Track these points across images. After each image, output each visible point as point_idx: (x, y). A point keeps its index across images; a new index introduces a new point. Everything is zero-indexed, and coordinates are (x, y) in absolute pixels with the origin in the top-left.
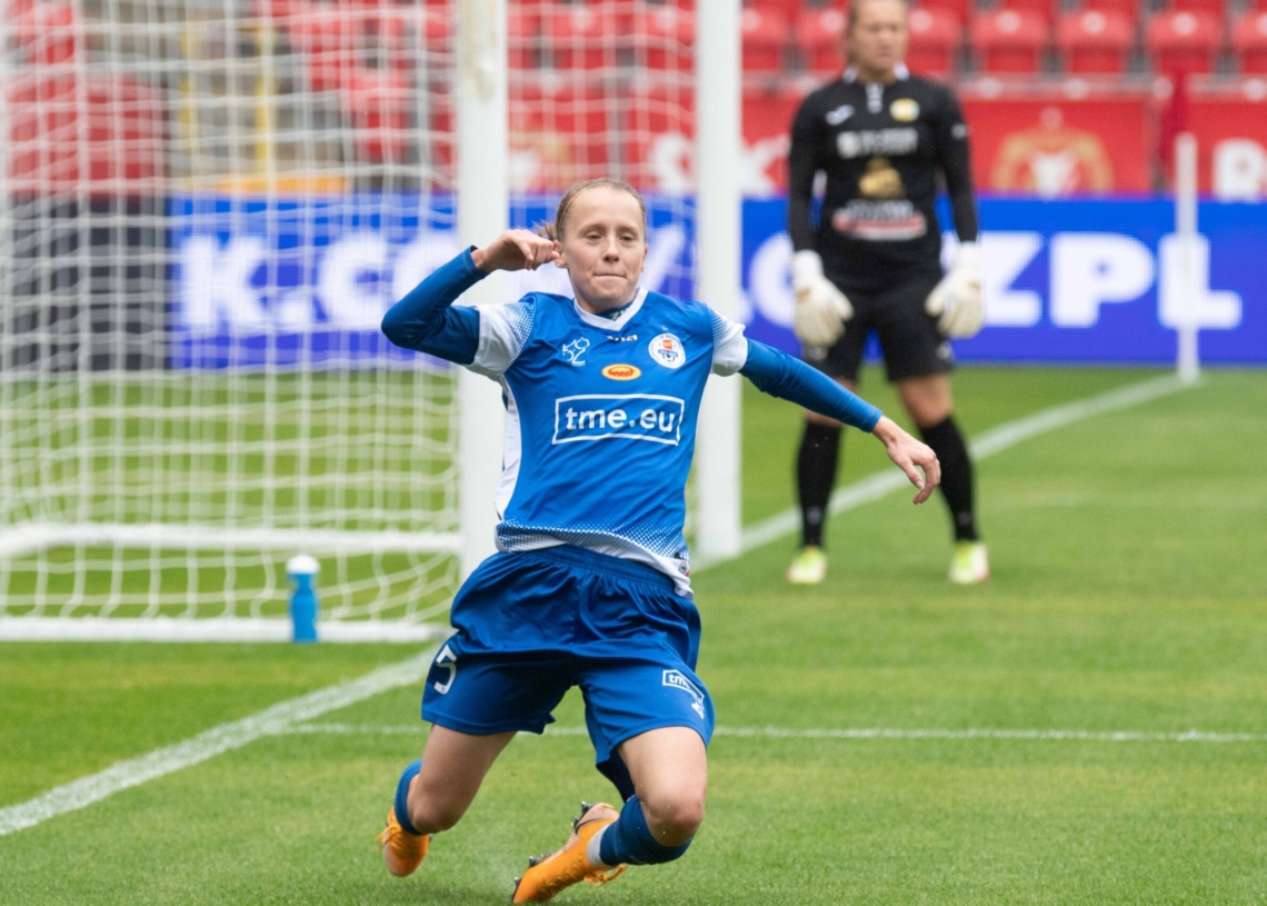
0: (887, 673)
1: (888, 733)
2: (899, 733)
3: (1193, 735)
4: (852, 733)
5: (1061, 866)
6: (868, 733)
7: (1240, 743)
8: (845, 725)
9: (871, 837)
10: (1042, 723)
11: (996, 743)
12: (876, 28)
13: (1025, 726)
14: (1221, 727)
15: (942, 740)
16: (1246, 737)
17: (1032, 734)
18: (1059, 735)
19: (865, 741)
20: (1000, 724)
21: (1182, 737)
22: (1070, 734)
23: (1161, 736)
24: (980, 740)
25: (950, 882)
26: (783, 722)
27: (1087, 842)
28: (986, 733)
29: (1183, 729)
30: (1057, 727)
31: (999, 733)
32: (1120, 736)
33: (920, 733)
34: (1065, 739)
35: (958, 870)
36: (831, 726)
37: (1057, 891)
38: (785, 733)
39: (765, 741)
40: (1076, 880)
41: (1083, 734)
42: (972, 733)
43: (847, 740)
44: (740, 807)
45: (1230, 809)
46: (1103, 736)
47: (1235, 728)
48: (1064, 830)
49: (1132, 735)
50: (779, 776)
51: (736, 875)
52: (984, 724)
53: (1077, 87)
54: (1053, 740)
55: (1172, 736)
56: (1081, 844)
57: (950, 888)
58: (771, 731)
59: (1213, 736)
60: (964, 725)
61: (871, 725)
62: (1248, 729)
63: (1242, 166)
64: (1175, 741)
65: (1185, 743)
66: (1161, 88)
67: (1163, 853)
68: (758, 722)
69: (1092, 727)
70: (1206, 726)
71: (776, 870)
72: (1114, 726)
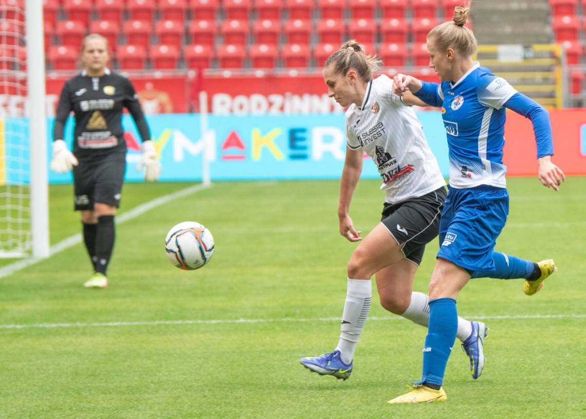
0: (118, 300)
1: (124, 323)
2: (128, 323)
3: (242, 320)
4: (110, 324)
5: (203, 372)
6: (116, 324)
7: (260, 323)
8: (107, 321)
9: (127, 364)
10: (183, 318)
11: (167, 326)
12: (92, 51)
13: (176, 319)
14: (252, 317)
15: (146, 326)
16: (262, 321)
17: (180, 322)
18: (190, 322)
19: (116, 327)
20: (167, 319)
21: (237, 321)
22: (194, 322)
23: (229, 321)
24: (160, 325)
25: (161, 380)
26: (82, 320)
27: (210, 362)
28: (162, 322)
29: (237, 318)
30: (189, 319)
31: (168, 322)
32: (214, 322)
33: (137, 323)
34: (192, 324)
35: (163, 375)
36: (102, 322)
37: (203, 382)
38: (84, 325)
39: (77, 328)
40: (209, 377)
41: (199, 322)
42: (157, 322)
43: (110, 327)
44: (73, 353)
45: (262, 348)
46: (207, 322)
47: (257, 318)
48: (200, 358)
49: (219, 321)
50: (86, 342)
51: (77, 380)
52: (161, 319)
53: (158, 74)
54: (188, 324)
55: (234, 321)
56: (208, 363)
57: (161, 382)
58: (79, 324)
59: (249, 321)
60: (153, 319)
61: (117, 321)
62: (262, 317)
63: (223, 103)
64: (234, 323)
65: (239, 324)
66: (192, 74)
67: (240, 366)
68: (74, 321)
69: (203, 318)
70: (245, 317)
71: (93, 378)
72: (210, 318)
